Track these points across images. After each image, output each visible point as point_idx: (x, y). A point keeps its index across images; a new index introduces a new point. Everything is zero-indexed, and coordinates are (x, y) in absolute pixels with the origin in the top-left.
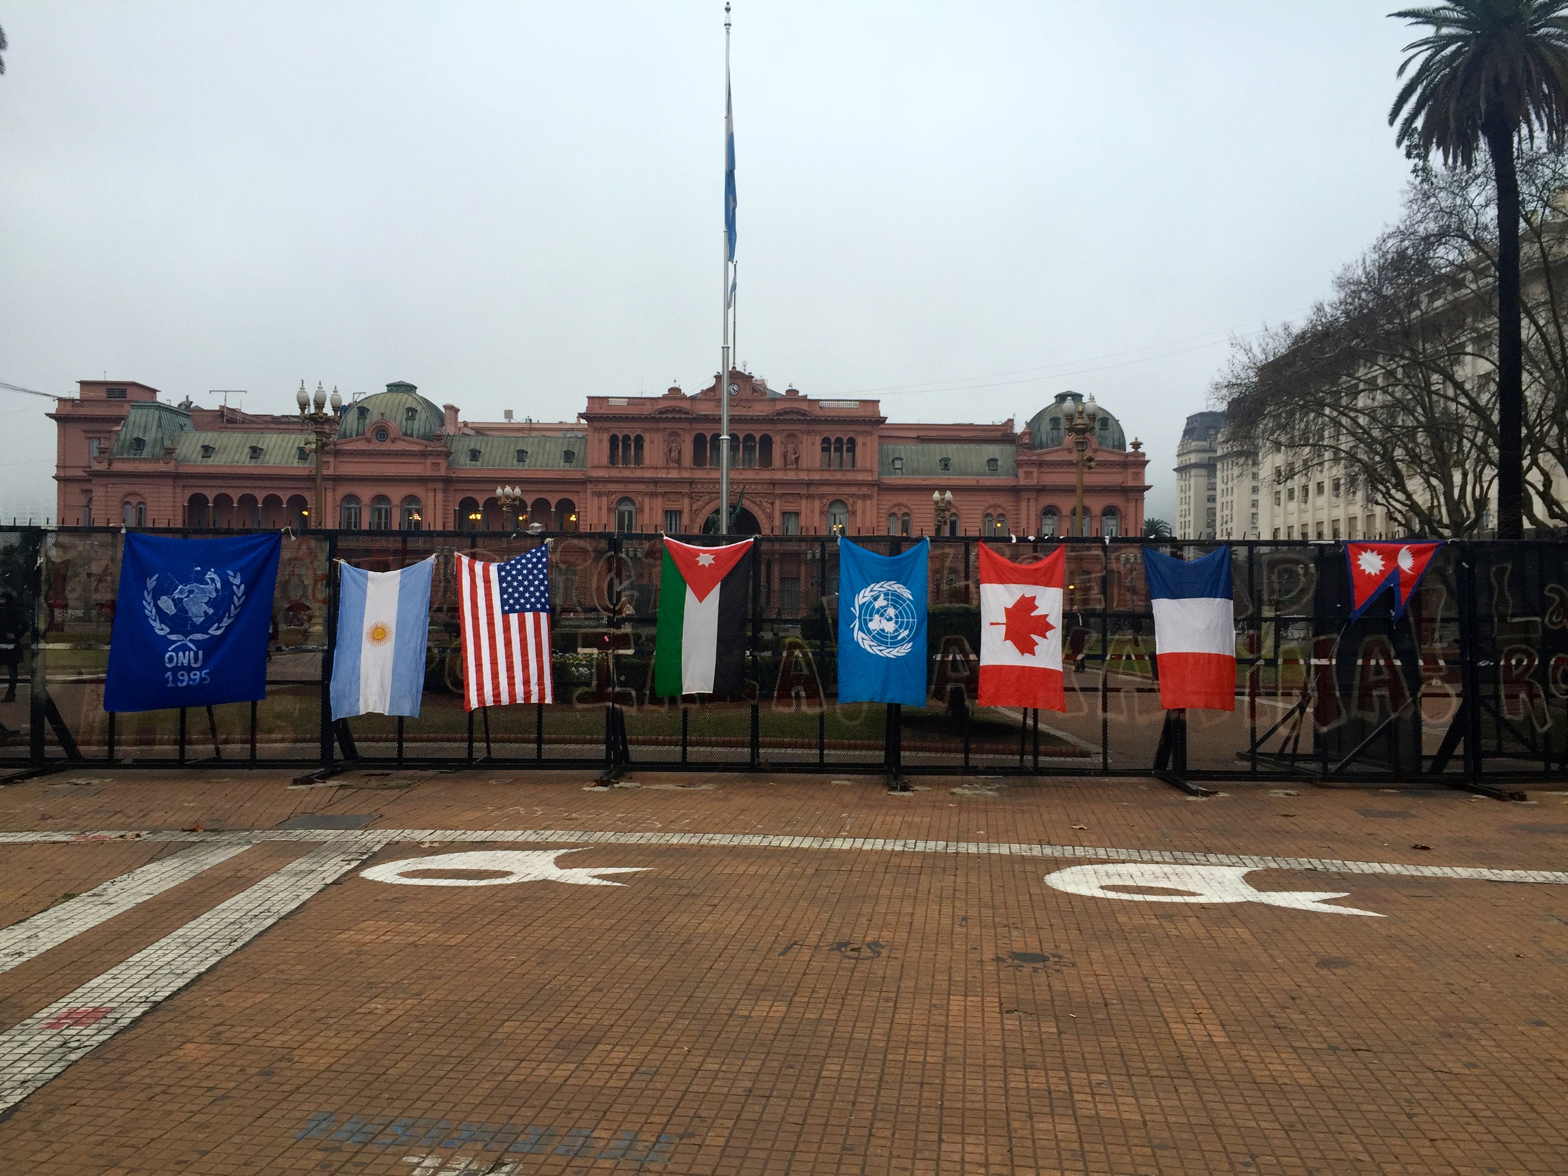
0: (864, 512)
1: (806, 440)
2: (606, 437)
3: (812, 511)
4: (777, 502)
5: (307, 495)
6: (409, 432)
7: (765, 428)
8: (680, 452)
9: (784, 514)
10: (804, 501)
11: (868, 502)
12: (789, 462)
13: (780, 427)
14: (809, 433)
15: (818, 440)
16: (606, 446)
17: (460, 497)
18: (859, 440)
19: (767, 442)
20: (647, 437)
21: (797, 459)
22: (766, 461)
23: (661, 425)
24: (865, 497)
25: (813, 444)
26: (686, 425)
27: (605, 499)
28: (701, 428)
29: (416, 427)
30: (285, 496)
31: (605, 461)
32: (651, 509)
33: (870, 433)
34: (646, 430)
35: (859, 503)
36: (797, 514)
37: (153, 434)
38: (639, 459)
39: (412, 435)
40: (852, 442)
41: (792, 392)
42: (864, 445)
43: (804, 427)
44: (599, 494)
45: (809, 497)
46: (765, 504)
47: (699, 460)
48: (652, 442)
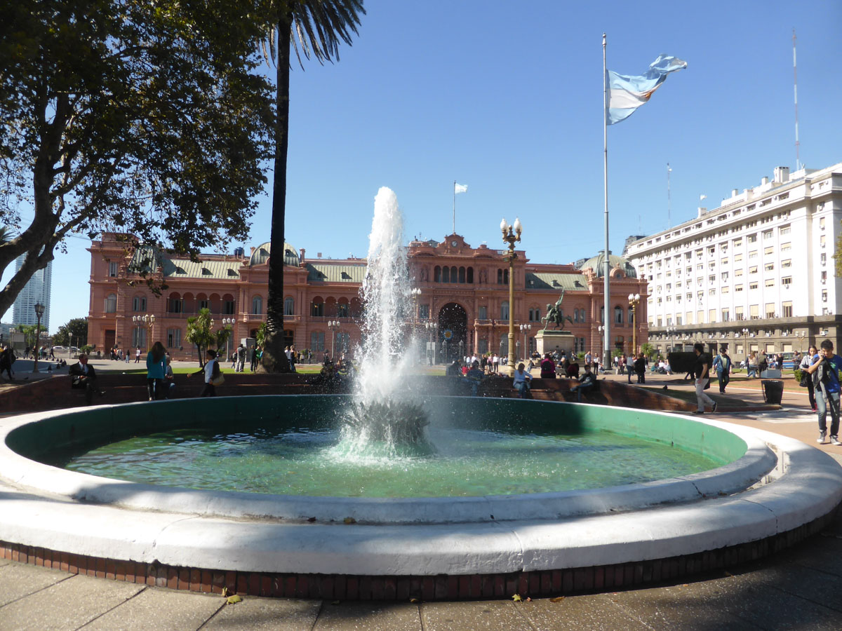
0: (519, 306)
1: (491, 269)
3: (494, 306)
4: (477, 301)
5: (233, 294)
7: (471, 264)
8: (428, 275)
9: (479, 306)
10: (490, 301)
11: (521, 302)
12: (482, 281)
13: (478, 263)
14: (492, 266)
15: (496, 270)
17: (314, 296)
18: (516, 270)
19: (471, 270)
20: (411, 267)
21: (486, 279)
22: (471, 280)
23: (419, 261)
24: (519, 299)
25: (494, 271)
26: (431, 261)
28: (437, 263)
29: (290, 260)
30: (222, 294)
34: (411, 263)
35: (516, 301)
36: (486, 307)
41: (484, 246)
43: (490, 263)
45: (493, 298)
46: (470, 302)
47: (436, 280)
48: (414, 269)
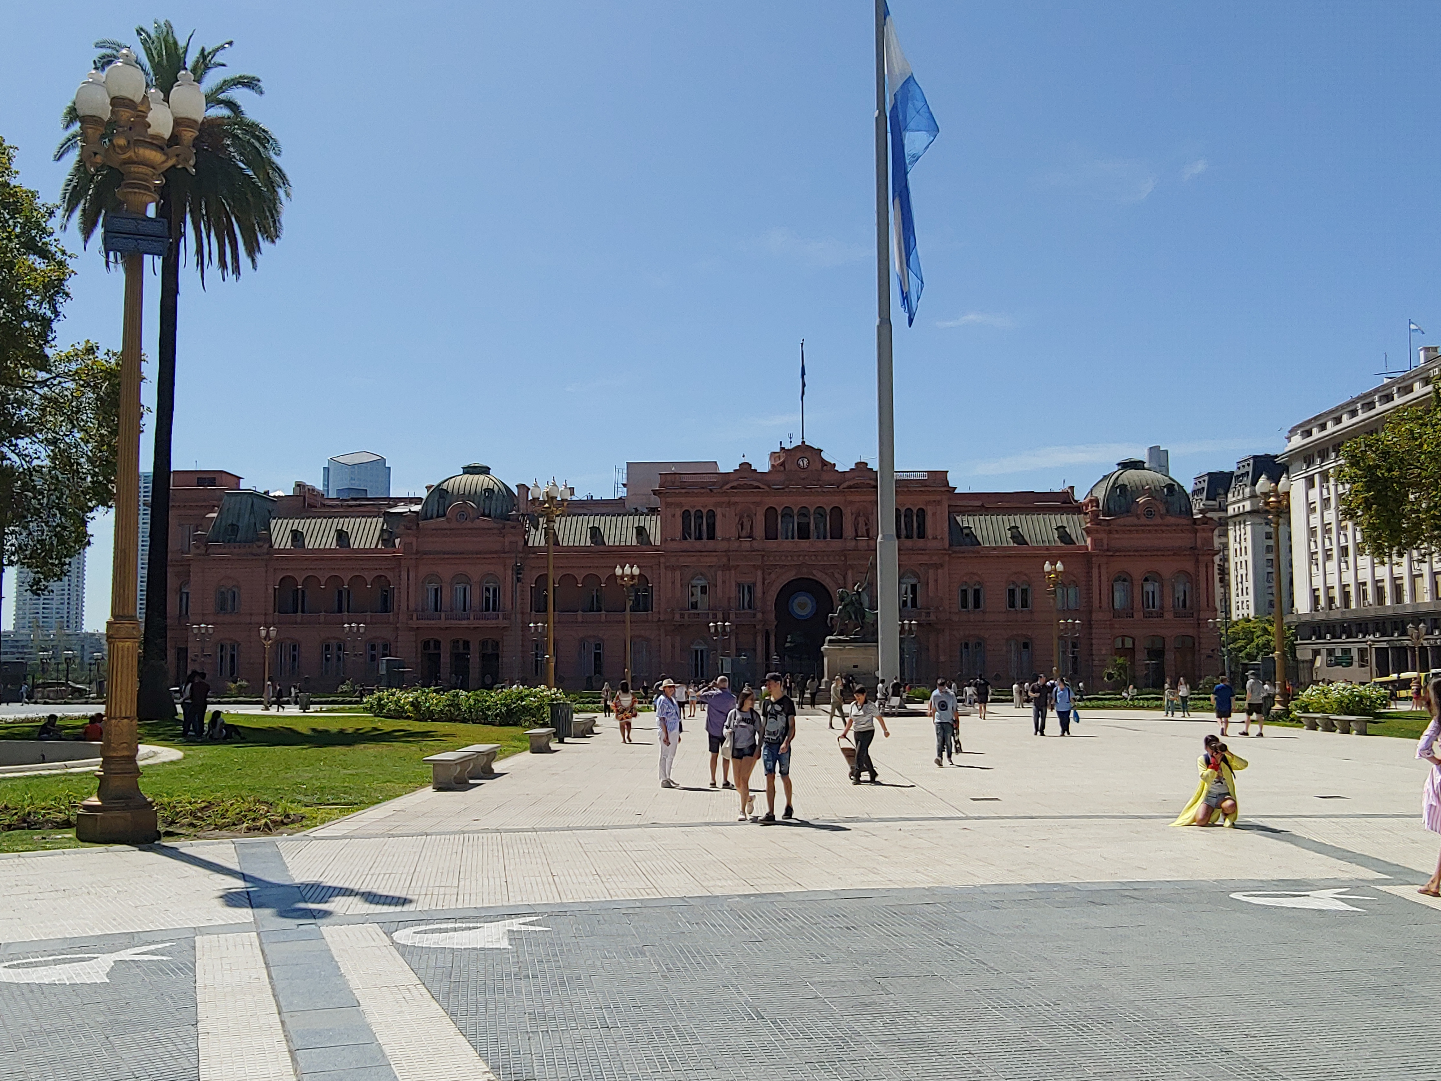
0: (936, 581)
1: (876, 511)
2: (679, 512)
4: (849, 573)
5: (390, 575)
6: (487, 512)
7: (837, 500)
8: (751, 526)
11: (940, 571)
12: (860, 534)
13: (850, 498)
16: (679, 521)
17: (536, 575)
18: (929, 511)
19: (837, 512)
20: (719, 512)
21: (868, 531)
22: (838, 534)
23: (734, 499)
24: (937, 566)
26: (758, 499)
27: (678, 573)
28: (772, 501)
29: (493, 506)
30: (369, 576)
31: (679, 535)
32: (724, 582)
33: (939, 503)
34: (718, 504)
35: (931, 572)
37: (246, 520)
38: (711, 536)
39: (489, 516)
40: (922, 512)
41: (860, 465)
42: (934, 514)
43: (874, 498)
44: (673, 568)
46: (836, 575)
47: (771, 534)
48: (724, 516)
